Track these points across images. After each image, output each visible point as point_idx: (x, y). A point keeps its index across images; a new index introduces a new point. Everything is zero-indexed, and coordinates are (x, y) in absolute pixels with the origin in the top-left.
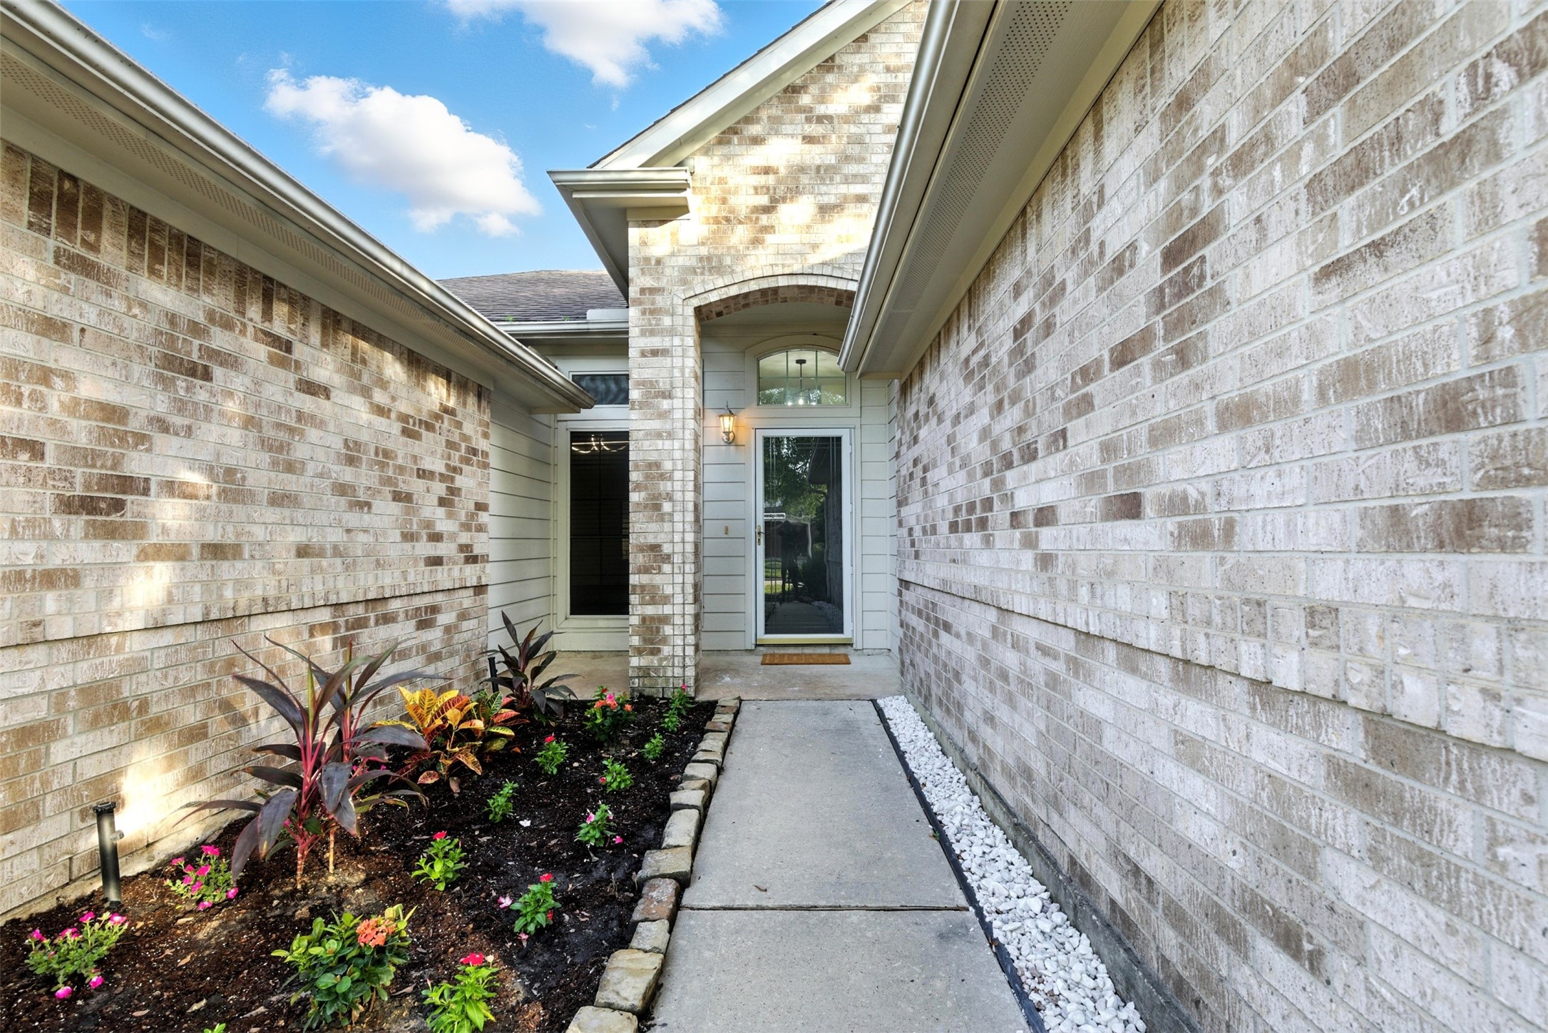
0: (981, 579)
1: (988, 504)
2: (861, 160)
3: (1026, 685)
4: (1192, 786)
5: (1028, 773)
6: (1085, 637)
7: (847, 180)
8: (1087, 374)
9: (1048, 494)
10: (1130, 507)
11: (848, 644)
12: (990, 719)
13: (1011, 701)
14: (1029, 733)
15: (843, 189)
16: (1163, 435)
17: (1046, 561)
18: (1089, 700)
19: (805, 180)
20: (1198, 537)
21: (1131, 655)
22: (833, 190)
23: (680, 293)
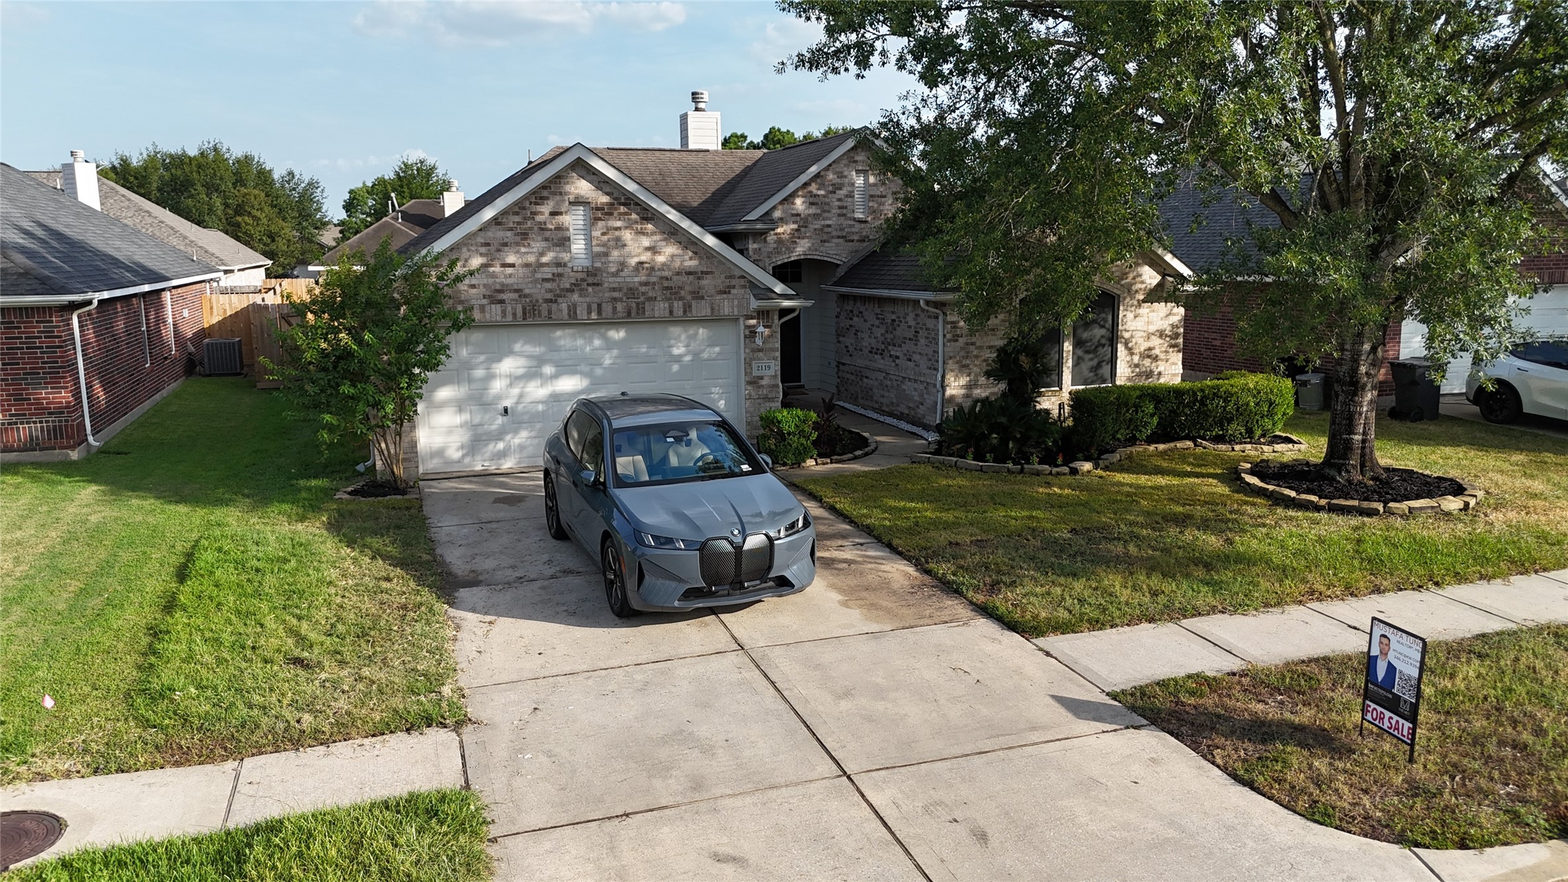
0: (881, 367)
1: (883, 350)
2: (829, 212)
3: (892, 387)
4: (914, 393)
5: (892, 403)
6: (904, 378)
7: (824, 219)
8: (905, 338)
9: (898, 354)
10: (910, 360)
11: (803, 387)
12: (883, 396)
13: (889, 391)
14: (893, 396)
15: (823, 223)
16: (914, 352)
17: (897, 365)
18: (904, 387)
19: (810, 219)
20: (916, 365)
21: (910, 379)
22: (819, 222)
23: (767, 260)
